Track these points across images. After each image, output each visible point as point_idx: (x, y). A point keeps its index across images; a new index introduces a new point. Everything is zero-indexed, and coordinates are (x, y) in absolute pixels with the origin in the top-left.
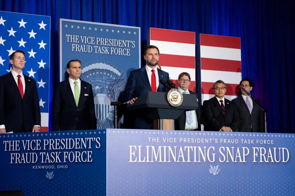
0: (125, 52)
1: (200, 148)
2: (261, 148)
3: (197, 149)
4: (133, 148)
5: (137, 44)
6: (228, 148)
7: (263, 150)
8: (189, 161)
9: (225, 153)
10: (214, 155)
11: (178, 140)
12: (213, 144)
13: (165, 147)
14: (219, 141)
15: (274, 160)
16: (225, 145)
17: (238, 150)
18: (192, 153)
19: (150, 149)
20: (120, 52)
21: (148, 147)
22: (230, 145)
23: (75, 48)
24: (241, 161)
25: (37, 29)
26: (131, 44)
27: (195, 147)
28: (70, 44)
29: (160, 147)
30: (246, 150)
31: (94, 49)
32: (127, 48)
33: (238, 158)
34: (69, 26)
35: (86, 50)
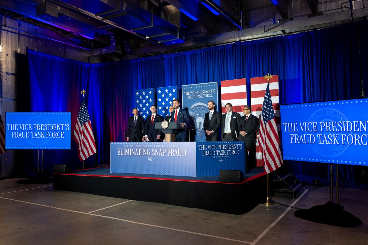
0: (210, 95)
1: (144, 149)
2: (171, 149)
3: (143, 150)
4: (119, 150)
5: (216, 90)
6: (156, 149)
7: (172, 150)
8: (139, 155)
9: (155, 151)
10: (150, 152)
11: (135, 146)
12: (149, 147)
13: (130, 149)
14: (152, 146)
15: (178, 155)
16: (155, 148)
17: (161, 150)
18: (141, 151)
19: (125, 150)
20: (208, 96)
21: (124, 149)
22: (157, 148)
23: (189, 97)
24: (162, 155)
25: (172, 92)
26: (213, 91)
27: (142, 149)
28: (186, 96)
29: (128, 149)
30: (164, 150)
31: (196, 96)
32: (211, 93)
33: (161, 154)
34: (185, 88)
35: (192, 98)
